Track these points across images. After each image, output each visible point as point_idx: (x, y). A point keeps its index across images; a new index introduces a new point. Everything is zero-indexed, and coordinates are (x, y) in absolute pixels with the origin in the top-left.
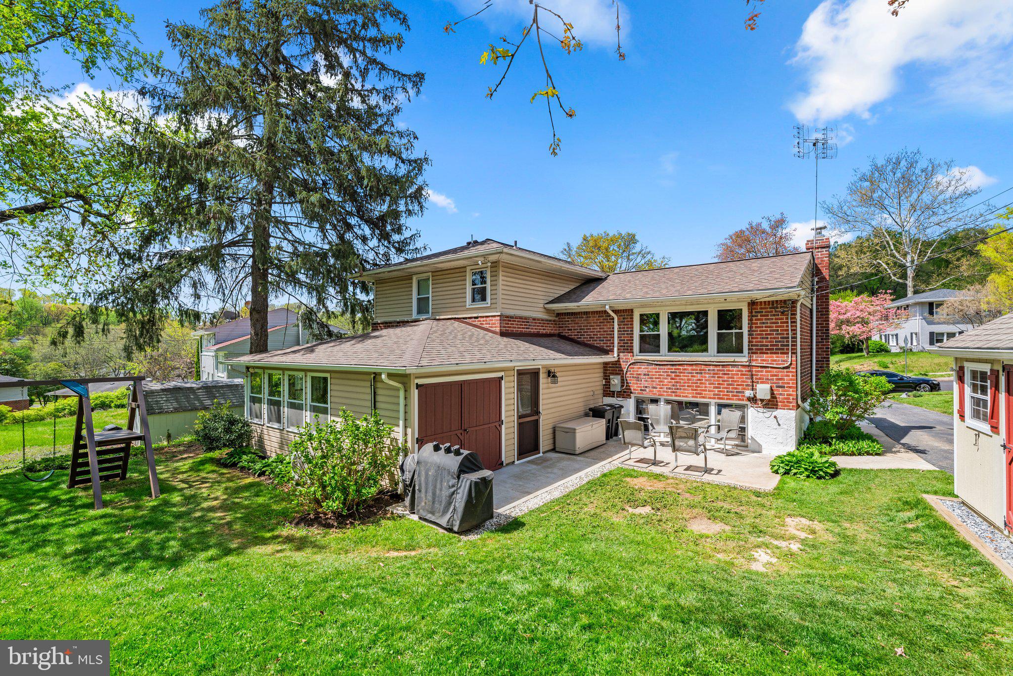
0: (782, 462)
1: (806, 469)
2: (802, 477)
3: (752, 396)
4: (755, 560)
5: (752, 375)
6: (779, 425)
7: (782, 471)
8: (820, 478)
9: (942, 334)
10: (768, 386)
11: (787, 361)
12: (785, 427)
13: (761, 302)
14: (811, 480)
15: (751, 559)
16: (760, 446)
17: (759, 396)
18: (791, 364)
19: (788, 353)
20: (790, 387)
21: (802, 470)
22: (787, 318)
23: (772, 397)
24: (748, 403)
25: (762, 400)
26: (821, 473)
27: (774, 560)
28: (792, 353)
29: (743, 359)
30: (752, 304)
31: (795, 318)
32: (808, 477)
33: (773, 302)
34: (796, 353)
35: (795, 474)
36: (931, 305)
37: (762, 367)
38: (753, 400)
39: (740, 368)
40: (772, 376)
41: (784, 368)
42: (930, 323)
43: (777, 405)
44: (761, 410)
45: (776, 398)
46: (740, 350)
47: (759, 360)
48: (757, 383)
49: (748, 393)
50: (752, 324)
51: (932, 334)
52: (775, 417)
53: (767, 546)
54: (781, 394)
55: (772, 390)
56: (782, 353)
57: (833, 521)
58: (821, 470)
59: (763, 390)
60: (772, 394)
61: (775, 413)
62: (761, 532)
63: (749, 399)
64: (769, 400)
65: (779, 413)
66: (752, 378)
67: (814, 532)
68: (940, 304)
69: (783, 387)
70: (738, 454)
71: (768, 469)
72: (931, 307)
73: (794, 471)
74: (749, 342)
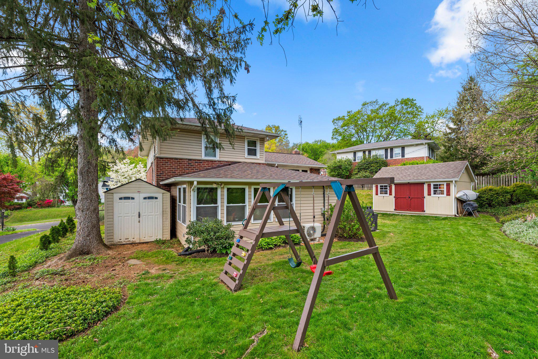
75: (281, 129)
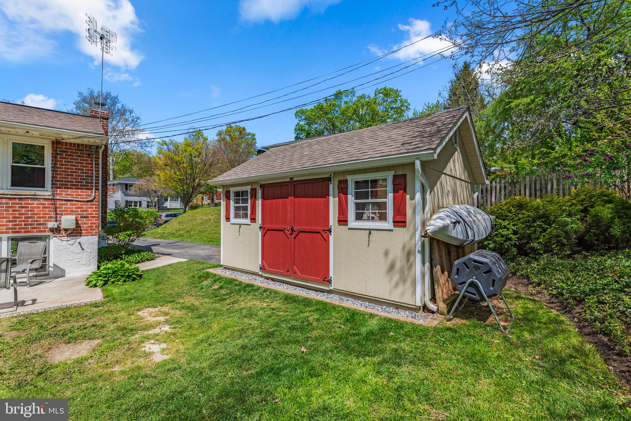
0: (100, 276)
1: (123, 276)
2: (120, 283)
3: (56, 226)
4: (150, 354)
5: (56, 208)
6: (83, 249)
7: (100, 283)
8: (134, 280)
9: (131, 202)
10: (73, 217)
11: (91, 196)
12: (89, 250)
13: (66, 143)
14: (127, 283)
15: (148, 355)
16: (63, 271)
17: (63, 226)
18: (94, 198)
19: (92, 189)
20: (93, 217)
21: (120, 277)
22: (92, 161)
23: (77, 227)
24: (50, 234)
25: (66, 230)
26: (134, 276)
27: (164, 346)
28: (96, 189)
29: (47, 192)
30: (57, 144)
31: (98, 161)
32: (125, 281)
33: (78, 145)
34: (98, 189)
35: (113, 282)
36: (126, 185)
37: (66, 200)
38: (56, 231)
39: (42, 201)
40: (76, 208)
41: (88, 201)
42: (126, 195)
43: (81, 233)
44: (65, 238)
45: (80, 227)
46: (42, 185)
47: (62, 194)
48: (62, 214)
49: (52, 224)
50: (56, 161)
51: (127, 201)
52: (79, 243)
53: (148, 338)
54: (85, 224)
55: (77, 220)
56: (86, 189)
57: (171, 302)
58: (134, 274)
59: (67, 221)
60: (77, 223)
61: (78, 240)
62: (132, 330)
63: (52, 230)
64: (74, 230)
65: (82, 239)
66: (56, 211)
67: (166, 314)
68: (131, 185)
69: (88, 217)
70: (40, 283)
71: (83, 286)
72: (127, 187)
73: (112, 280)
74: (53, 177)
75: (247, 131)
